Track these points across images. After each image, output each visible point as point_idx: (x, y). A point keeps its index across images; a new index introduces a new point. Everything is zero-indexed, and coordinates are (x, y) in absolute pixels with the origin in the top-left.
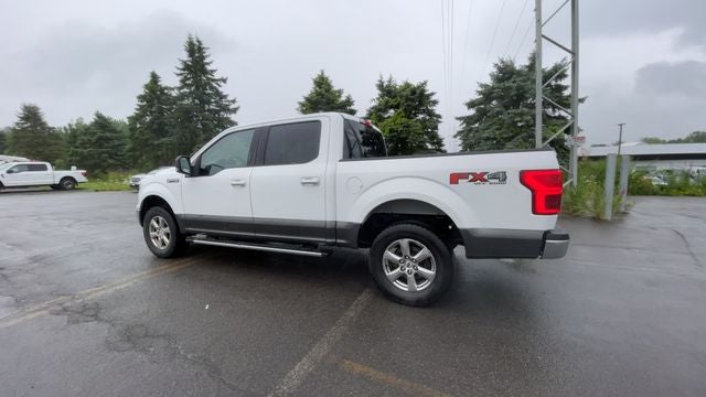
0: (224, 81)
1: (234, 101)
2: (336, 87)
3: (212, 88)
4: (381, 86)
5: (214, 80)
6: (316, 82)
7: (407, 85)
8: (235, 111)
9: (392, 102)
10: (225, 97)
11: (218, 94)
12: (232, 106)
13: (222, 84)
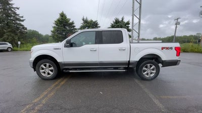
0: (18, 9)
1: (22, 17)
2: (68, 18)
3: (11, 11)
4: (83, 20)
5: (13, 8)
6: (60, 15)
7: (92, 21)
8: (23, 21)
9: (88, 25)
10: (18, 15)
11: (15, 13)
12: (21, 19)
13: (17, 9)
